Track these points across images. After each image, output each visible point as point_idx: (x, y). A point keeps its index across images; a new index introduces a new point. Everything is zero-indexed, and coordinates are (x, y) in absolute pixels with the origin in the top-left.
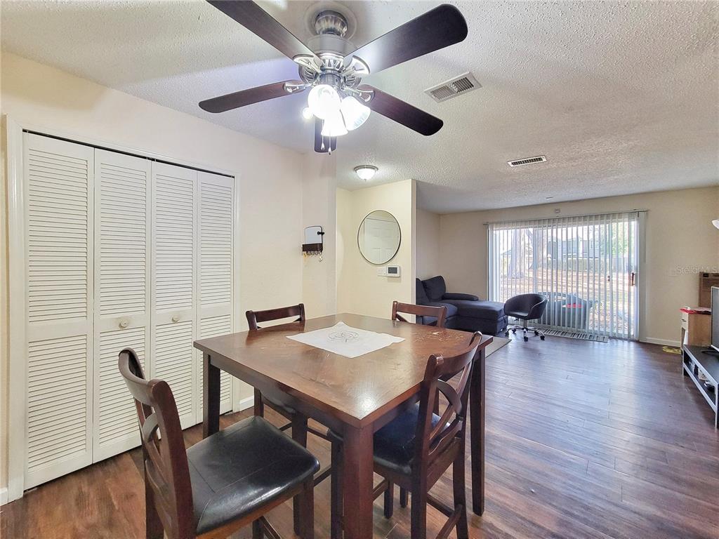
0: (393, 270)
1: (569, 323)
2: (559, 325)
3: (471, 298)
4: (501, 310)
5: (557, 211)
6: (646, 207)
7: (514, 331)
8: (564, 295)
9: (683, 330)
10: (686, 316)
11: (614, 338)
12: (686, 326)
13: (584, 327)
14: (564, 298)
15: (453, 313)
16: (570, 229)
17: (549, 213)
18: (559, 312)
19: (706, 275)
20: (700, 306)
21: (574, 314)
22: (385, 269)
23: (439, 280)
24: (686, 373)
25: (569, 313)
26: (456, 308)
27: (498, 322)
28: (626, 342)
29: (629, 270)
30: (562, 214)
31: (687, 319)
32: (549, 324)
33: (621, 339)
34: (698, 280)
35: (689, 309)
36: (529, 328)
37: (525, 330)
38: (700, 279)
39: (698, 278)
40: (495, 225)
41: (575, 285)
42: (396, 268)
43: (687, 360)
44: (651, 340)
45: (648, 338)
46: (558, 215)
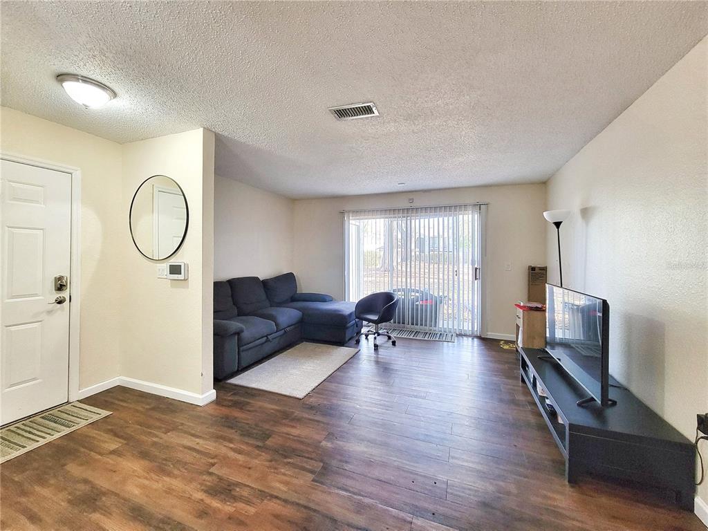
0: (175, 270)
1: (421, 320)
2: (413, 324)
3: (323, 299)
4: (351, 314)
5: (411, 201)
6: (487, 201)
7: (367, 336)
8: (417, 292)
9: (518, 327)
10: (520, 312)
11: (460, 335)
12: (520, 323)
13: (435, 326)
14: (417, 294)
15: (294, 320)
16: (431, 220)
17: (404, 203)
18: (413, 309)
19: (533, 269)
20: (529, 300)
21: (426, 311)
22: (165, 266)
23: (289, 278)
24: (523, 381)
25: (422, 310)
26: (301, 313)
27: (347, 328)
28: (470, 339)
29: (473, 264)
30: (415, 205)
31: (521, 316)
32: (404, 323)
33: (466, 335)
34: (527, 273)
35: (522, 304)
36: (380, 332)
37: (376, 335)
38: (529, 272)
39: (527, 271)
40: (351, 215)
41: (437, 277)
42: (180, 266)
43: (524, 365)
44: (491, 335)
45: (489, 333)
46: (411, 204)
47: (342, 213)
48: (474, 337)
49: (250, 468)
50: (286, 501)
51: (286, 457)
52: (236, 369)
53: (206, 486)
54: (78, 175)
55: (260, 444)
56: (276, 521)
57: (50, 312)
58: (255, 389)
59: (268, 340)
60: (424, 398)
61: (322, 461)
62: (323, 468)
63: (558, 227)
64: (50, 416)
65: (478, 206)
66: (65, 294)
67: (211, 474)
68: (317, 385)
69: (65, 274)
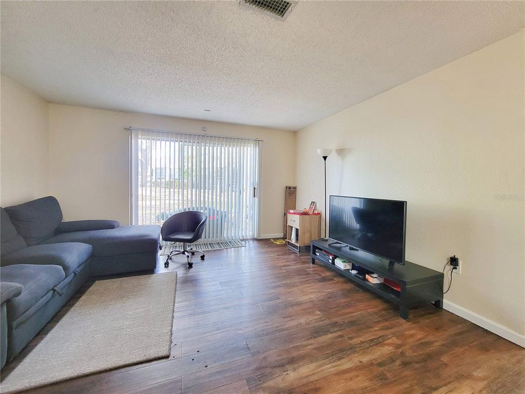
5: (205, 129)
6: (263, 138)
12: (296, 224)
15: (84, 257)
19: (289, 188)
26: (91, 246)
31: (297, 220)
37: (186, 254)
44: (264, 236)
46: (205, 132)
47: (129, 130)
48: (252, 240)
63: (325, 160)
65: (257, 141)
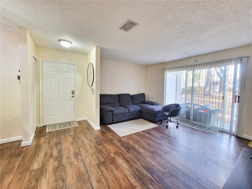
3: (153, 104)
11: (221, 132)
23: (143, 95)
28: (229, 135)
33: (225, 132)
40: (167, 70)
44: (244, 136)
45: (243, 135)
46: (196, 63)
48: (231, 134)
49: (87, 152)
50: (85, 166)
51: (98, 153)
52: (112, 122)
53: (75, 152)
54: (76, 65)
55: (96, 146)
56: (77, 170)
57: (71, 99)
58: (112, 130)
59: (124, 115)
60: (166, 154)
61: (105, 159)
62: (104, 162)
64: (70, 123)
66: (74, 95)
67: (79, 149)
68: (130, 134)
69: (74, 90)
